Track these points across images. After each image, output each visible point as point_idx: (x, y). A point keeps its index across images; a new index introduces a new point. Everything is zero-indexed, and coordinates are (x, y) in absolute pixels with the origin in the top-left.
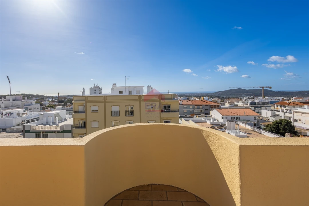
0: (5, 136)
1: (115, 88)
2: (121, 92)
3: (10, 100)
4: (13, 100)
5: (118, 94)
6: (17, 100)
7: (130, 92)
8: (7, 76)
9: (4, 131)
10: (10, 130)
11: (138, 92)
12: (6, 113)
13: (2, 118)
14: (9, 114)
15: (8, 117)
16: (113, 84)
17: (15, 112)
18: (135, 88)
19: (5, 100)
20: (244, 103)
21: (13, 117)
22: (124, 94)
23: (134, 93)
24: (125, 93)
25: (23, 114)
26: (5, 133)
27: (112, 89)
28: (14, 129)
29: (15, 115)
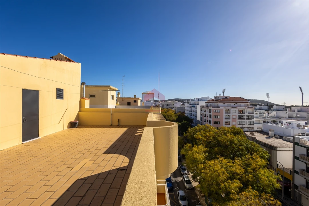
0: (280, 142)
3: (294, 111)
4: (298, 111)
6: (302, 112)
8: (300, 88)
9: (281, 139)
10: (286, 139)
12: (286, 123)
13: (282, 127)
14: (289, 124)
15: (288, 127)
17: (295, 123)
19: (291, 111)
21: (293, 128)
25: (303, 126)
26: (281, 140)
28: (290, 139)
29: (295, 126)
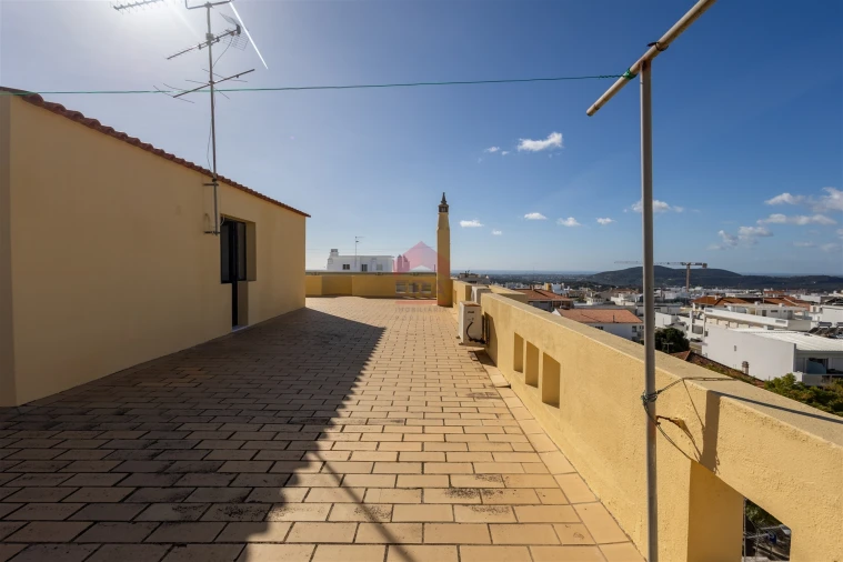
1: (334, 258)
2: (346, 267)
5: (341, 270)
7: (364, 267)
11: (380, 267)
16: (332, 251)
18: (374, 258)
20: (629, 298)
22: (352, 269)
23: (372, 268)
24: (355, 268)
27: (330, 260)
